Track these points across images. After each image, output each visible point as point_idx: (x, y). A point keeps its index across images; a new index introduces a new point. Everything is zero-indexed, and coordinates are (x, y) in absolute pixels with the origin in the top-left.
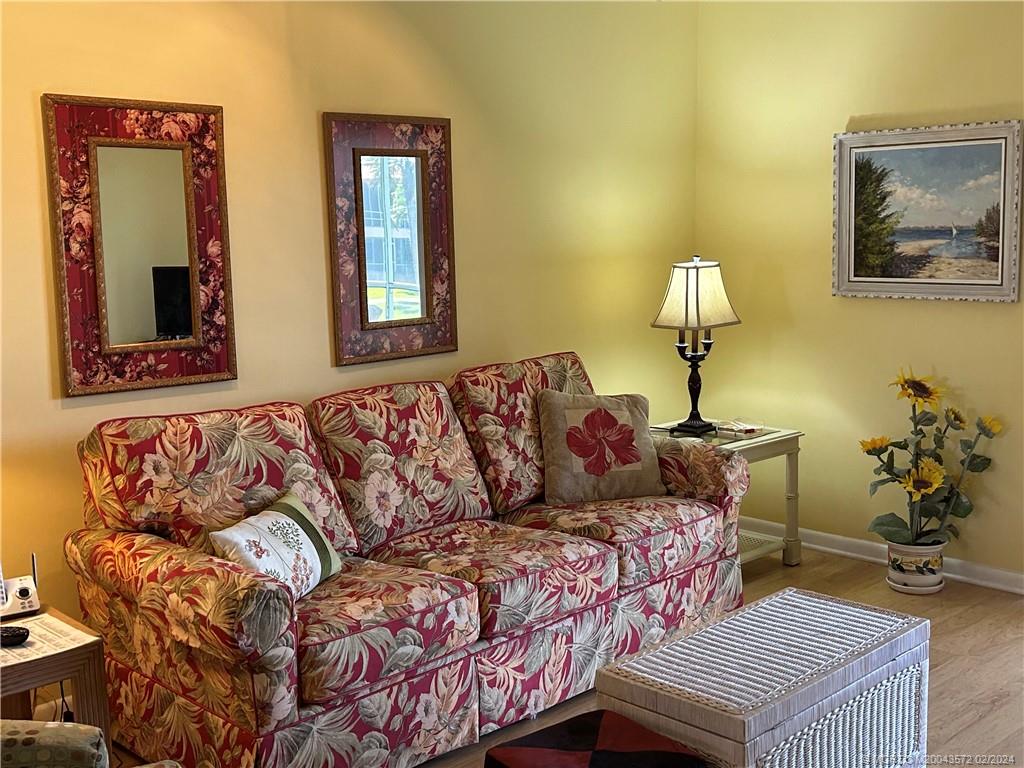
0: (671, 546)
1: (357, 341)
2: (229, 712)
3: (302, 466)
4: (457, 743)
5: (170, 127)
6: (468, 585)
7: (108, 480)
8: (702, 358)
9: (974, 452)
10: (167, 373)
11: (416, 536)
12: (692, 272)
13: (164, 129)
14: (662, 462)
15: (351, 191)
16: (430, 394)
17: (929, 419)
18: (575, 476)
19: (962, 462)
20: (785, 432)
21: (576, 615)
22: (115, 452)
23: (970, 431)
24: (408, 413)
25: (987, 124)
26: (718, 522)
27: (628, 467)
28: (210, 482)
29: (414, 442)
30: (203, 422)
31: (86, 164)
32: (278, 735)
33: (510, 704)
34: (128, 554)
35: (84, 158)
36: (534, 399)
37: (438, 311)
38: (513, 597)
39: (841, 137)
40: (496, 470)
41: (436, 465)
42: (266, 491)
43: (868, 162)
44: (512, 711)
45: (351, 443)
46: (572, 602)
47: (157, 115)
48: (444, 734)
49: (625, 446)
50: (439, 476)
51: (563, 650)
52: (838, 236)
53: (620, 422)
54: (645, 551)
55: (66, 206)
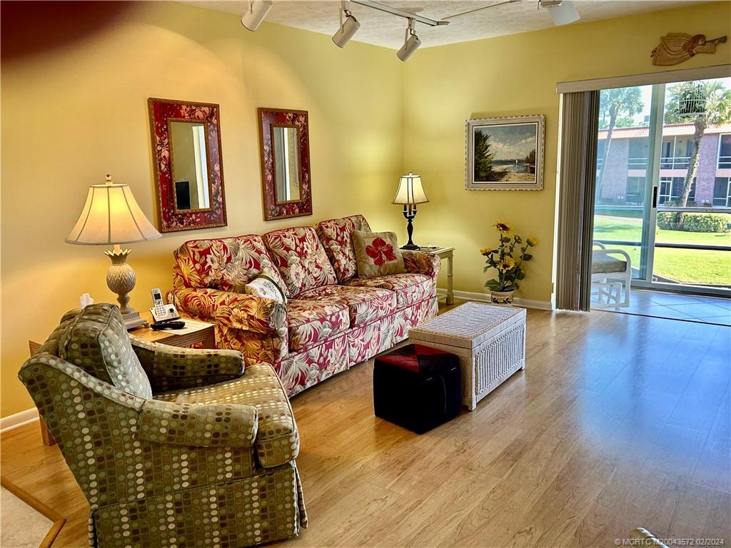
0: (414, 292)
1: (273, 210)
2: (259, 356)
3: (265, 261)
4: (342, 369)
5: (199, 113)
6: (345, 305)
7: (193, 266)
8: (413, 217)
9: (526, 253)
10: (200, 223)
11: (310, 291)
12: (410, 180)
13: (197, 114)
14: (405, 260)
15: (270, 143)
16: (310, 232)
17: (508, 240)
18: (371, 266)
19: (521, 257)
20: (447, 248)
21: (381, 319)
22: (194, 254)
23: (524, 244)
24: (303, 240)
25: (530, 116)
26: (430, 282)
27: (392, 262)
28: (233, 266)
29: (306, 252)
30: (226, 242)
31: (166, 130)
32: (282, 363)
33: (359, 355)
34: (206, 296)
35: (165, 127)
36: (350, 234)
37: (304, 197)
38: (362, 310)
39: (469, 121)
40: (338, 264)
41: (316, 262)
42: (255, 271)
43: (480, 132)
44: (360, 357)
45: (282, 252)
46: (381, 313)
47: (194, 108)
48: (337, 366)
49: (390, 253)
50: (317, 266)
51: (377, 334)
52: (467, 164)
53: (387, 243)
54: (406, 293)
55: (159, 148)
